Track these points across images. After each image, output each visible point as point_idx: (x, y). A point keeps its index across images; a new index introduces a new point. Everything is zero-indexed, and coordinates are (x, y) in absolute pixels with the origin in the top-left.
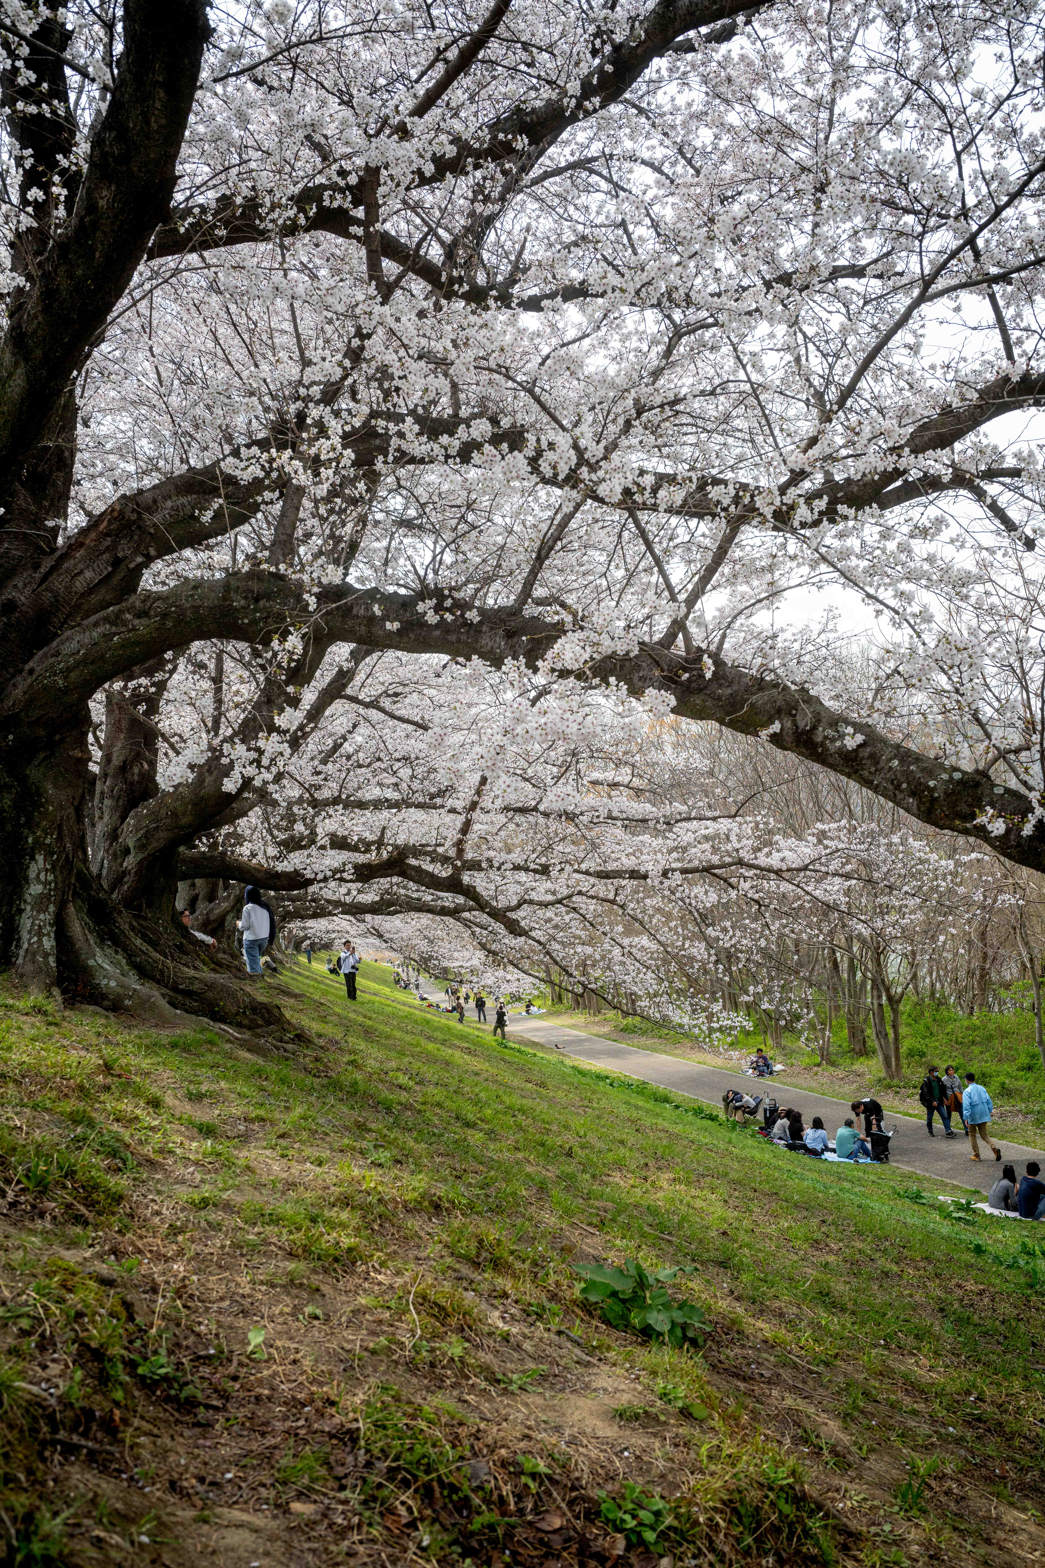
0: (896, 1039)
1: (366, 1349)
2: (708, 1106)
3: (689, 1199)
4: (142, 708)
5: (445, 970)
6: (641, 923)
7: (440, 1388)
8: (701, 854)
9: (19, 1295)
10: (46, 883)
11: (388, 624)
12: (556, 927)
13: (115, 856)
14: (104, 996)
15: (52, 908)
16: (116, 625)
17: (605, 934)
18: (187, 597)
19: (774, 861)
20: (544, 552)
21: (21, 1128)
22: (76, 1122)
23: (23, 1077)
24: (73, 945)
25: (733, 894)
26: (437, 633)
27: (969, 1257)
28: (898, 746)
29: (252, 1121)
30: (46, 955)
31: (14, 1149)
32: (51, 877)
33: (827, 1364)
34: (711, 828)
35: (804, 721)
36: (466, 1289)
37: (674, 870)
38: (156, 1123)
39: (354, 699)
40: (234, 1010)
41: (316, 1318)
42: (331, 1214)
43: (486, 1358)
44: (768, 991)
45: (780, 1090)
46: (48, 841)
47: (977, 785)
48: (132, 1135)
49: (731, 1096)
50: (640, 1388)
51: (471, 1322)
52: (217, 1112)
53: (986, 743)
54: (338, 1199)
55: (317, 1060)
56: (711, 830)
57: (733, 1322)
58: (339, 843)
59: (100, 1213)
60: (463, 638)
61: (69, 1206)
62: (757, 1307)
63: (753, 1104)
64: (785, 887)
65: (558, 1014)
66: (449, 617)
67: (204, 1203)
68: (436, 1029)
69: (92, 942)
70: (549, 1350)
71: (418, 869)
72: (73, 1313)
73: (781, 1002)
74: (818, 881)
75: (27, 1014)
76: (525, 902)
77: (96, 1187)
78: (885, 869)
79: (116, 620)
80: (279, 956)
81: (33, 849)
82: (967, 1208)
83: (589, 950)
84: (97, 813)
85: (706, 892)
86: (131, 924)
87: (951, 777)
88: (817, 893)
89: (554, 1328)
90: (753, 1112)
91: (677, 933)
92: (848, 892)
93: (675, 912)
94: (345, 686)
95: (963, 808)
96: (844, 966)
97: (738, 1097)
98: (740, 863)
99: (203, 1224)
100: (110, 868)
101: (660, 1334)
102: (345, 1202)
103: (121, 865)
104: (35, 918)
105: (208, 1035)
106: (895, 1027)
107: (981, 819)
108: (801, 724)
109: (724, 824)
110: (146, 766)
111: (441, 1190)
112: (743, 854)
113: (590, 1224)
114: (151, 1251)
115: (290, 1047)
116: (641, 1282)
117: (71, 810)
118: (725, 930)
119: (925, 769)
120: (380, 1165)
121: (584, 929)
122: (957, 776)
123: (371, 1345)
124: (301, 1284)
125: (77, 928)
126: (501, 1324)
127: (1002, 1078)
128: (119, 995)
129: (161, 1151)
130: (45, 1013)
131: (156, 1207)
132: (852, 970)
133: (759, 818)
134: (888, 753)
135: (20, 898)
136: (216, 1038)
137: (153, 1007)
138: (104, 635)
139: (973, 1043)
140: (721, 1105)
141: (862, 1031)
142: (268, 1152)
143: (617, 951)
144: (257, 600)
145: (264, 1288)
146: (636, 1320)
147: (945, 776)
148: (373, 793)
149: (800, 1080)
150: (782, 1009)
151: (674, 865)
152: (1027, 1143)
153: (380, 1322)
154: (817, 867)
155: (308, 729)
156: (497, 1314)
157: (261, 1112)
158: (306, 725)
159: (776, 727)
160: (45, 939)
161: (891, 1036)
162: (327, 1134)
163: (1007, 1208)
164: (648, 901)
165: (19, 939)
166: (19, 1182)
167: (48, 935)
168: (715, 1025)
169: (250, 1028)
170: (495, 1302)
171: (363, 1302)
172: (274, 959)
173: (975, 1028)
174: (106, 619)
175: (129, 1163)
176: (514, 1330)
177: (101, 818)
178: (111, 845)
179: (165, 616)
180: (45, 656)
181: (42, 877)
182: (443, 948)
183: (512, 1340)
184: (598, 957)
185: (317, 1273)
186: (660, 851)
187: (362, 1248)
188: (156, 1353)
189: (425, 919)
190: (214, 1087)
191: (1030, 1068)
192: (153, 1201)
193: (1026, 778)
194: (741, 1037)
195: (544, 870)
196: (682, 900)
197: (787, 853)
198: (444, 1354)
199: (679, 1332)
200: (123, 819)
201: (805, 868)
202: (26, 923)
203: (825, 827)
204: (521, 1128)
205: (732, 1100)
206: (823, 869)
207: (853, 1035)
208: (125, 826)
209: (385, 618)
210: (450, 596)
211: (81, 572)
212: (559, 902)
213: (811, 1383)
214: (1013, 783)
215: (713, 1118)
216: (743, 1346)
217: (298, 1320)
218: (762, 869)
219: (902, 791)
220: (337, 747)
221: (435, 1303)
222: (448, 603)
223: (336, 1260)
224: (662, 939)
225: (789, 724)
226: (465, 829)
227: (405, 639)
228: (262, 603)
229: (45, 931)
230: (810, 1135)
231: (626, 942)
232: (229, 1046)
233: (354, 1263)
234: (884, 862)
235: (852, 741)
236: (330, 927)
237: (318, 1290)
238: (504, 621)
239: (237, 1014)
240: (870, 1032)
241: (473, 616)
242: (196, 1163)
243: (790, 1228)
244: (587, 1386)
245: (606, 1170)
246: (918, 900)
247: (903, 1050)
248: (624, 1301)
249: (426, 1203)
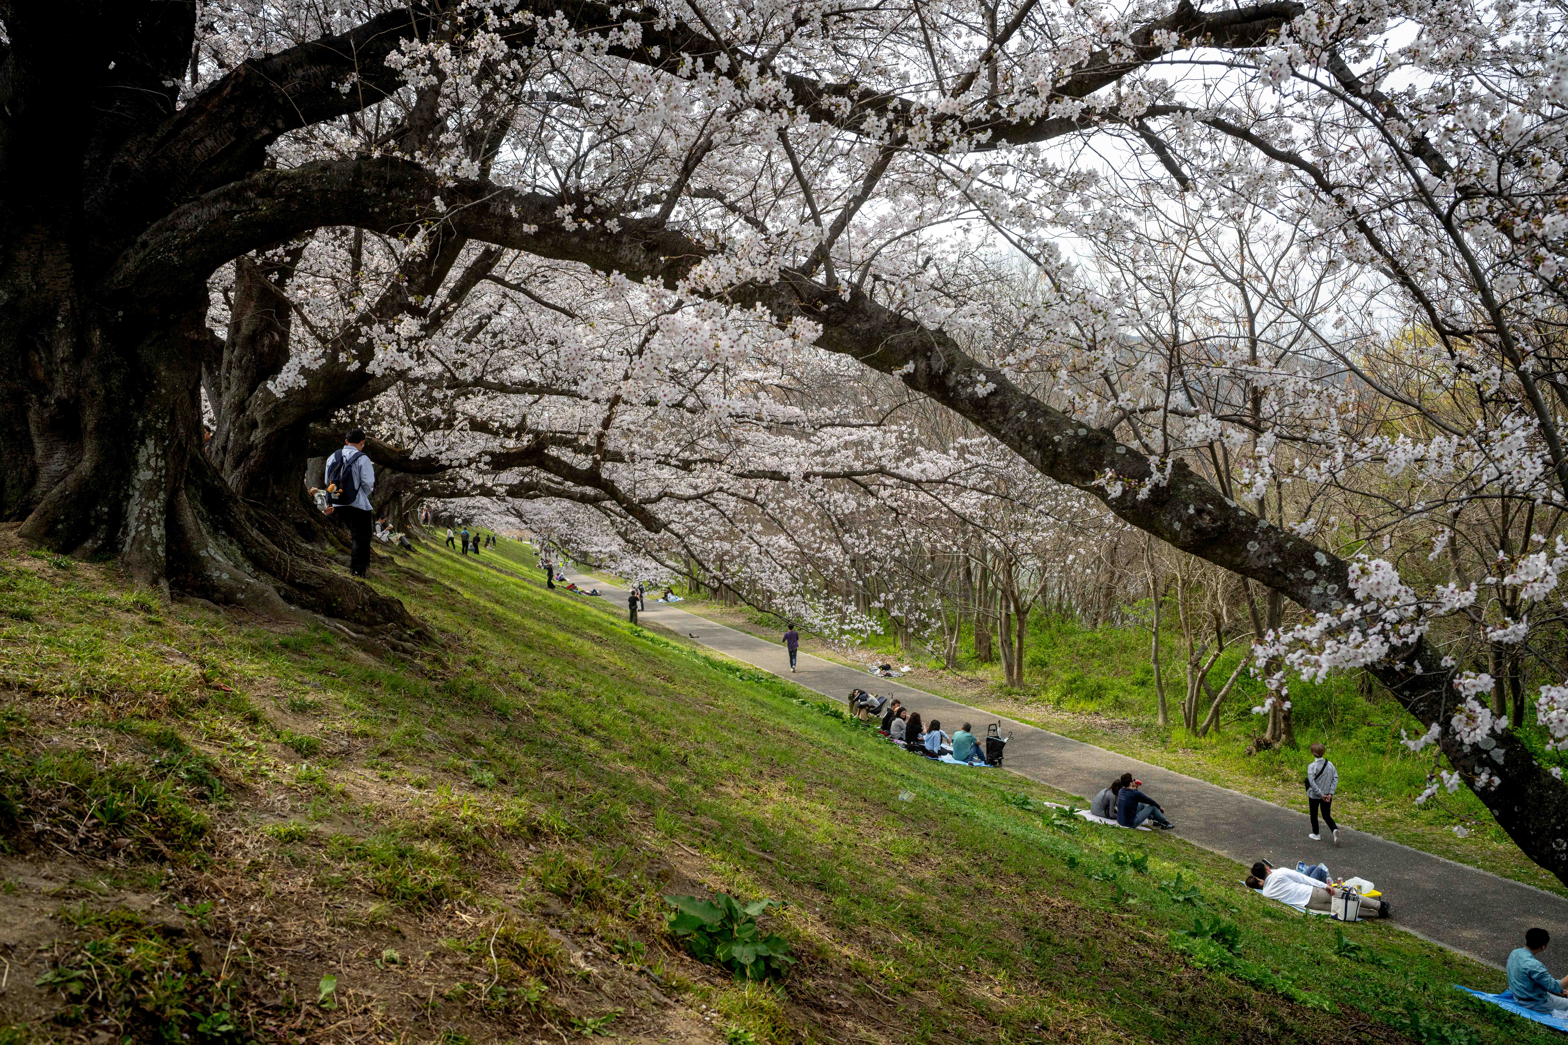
0: (1020, 648)
1: (441, 996)
2: (834, 703)
3: (797, 810)
4: (275, 277)
5: (585, 554)
6: (780, 524)
7: (513, 1033)
8: (844, 460)
9: (73, 954)
10: (156, 470)
11: (525, 226)
12: (696, 520)
13: (241, 429)
14: (215, 589)
15: (162, 496)
16: (238, 203)
17: (743, 532)
18: (315, 178)
19: (914, 472)
20: (691, 163)
21: (101, 753)
22: (163, 745)
23: (112, 692)
24: (184, 534)
25: (872, 502)
26: (576, 240)
27: (1062, 871)
28: (1028, 397)
29: (356, 736)
30: (155, 544)
31: (89, 781)
32: (161, 463)
33: (904, 994)
34: (856, 434)
35: (939, 364)
36: (552, 927)
37: (816, 475)
38: (250, 743)
39: (500, 281)
40: (352, 606)
41: (394, 962)
42: (421, 846)
43: (563, 1001)
44: (898, 598)
45: (904, 690)
46: (159, 426)
47: (1101, 443)
48: (223, 757)
49: (857, 694)
50: (711, 1032)
51: (551, 965)
52: (320, 726)
53: (1113, 402)
54: (433, 829)
55: (436, 659)
56: (855, 437)
57: (819, 951)
58: (479, 426)
59: (180, 848)
60: (602, 247)
61: (146, 842)
62: (846, 932)
63: (877, 703)
64: (923, 497)
65: (695, 602)
66: (587, 225)
67: (291, 838)
68: (569, 616)
69: (204, 532)
70: (628, 992)
71: (557, 460)
72: (129, 974)
73: (910, 611)
74: (957, 494)
75: (128, 611)
76: (666, 495)
77: (177, 820)
78: (1021, 488)
79: (237, 196)
80: (416, 530)
81: (143, 433)
82: (1070, 815)
83: (727, 546)
84: (224, 384)
85: (845, 500)
86: (247, 513)
87: (1076, 433)
88: (955, 506)
89: (636, 966)
90: (877, 711)
91: (814, 534)
92: (985, 507)
93: (814, 514)
94: (491, 266)
95: (1085, 465)
96: (977, 574)
97: (863, 695)
98: (882, 471)
99: (287, 860)
100: (236, 441)
101: (743, 968)
102: (438, 833)
103: (248, 439)
104: (143, 505)
105: (322, 634)
106: (1020, 637)
107: (1100, 481)
108: (935, 366)
109: (867, 433)
110: (277, 338)
111: (542, 813)
112: (884, 462)
113: (692, 845)
114: (229, 890)
115: (408, 645)
116: (731, 916)
117: (186, 394)
118: (861, 537)
119: (1052, 422)
120: (483, 786)
121: (724, 524)
122: (1082, 432)
123: (447, 992)
124: (382, 926)
125: (188, 517)
126: (582, 964)
127: (1116, 692)
128: (231, 588)
129: (253, 774)
130: (148, 610)
131: (240, 840)
132: (984, 577)
133: (903, 428)
134: (1017, 403)
135: (129, 483)
136: (330, 638)
137: (267, 602)
138: (224, 212)
139: (1093, 655)
140: (847, 703)
141: (989, 638)
142: (367, 773)
143: (754, 548)
144: (389, 189)
145: (343, 930)
146: (720, 953)
147: (1070, 432)
148: (518, 373)
149: (925, 683)
150: (910, 617)
151: (817, 469)
152: (1133, 755)
153: (459, 966)
154: (957, 480)
155: (450, 309)
156: (579, 953)
157: (367, 728)
158: (448, 305)
159: (910, 367)
160: (154, 527)
161: (1016, 645)
162: (432, 752)
163: (1107, 816)
164: (789, 502)
165: (126, 526)
166: (92, 816)
167: (158, 523)
168: (846, 627)
169: (368, 625)
170: (580, 939)
171: (444, 944)
172: (409, 536)
173: (1097, 641)
174: (227, 195)
175: (217, 790)
176: (595, 971)
177: (228, 388)
178: (238, 417)
179: (290, 197)
180: (160, 229)
181: (152, 463)
182: (584, 532)
183: (592, 980)
184: (736, 553)
185: (400, 913)
186: (804, 454)
187: (449, 885)
188: (219, 1008)
189: (566, 503)
190: (320, 697)
191: (1143, 683)
192: (238, 832)
193: (1147, 441)
194: (873, 637)
195: (686, 466)
196: (821, 504)
197: (928, 465)
198: (520, 999)
199: (762, 965)
200: (251, 390)
201: (944, 481)
202: (134, 510)
203: (968, 442)
204: (638, 734)
205: (857, 699)
206: (962, 482)
207: (979, 642)
208: (252, 399)
209: (523, 219)
210: (591, 202)
211: (202, 140)
212: (700, 497)
213: (885, 1014)
214: (1135, 444)
215: (837, 715)
216: (825, 976)
217: (374, 964)
218: (902, 479)
219: (1027, 443)
220: (480, 327)
221: (517, 945)
222: (589, 209)
223: (422, 898)
224: (800, 540)
225: (923, 366)
226: (606, 423)
227: (543, 244)
228: (395, 191)
229: (154, 519)
230: (928, 739)
231: (764, 540)
232: (344, 645)
233: (439, 901)
234: (1022, 480)
235: (982, 391)
236: (470, 504)
237: (398, 932)
238: (645, 234)
239: (356, 610)
240: (996, 639)
241: (613, 225)
242: (289, 789)
243: (893, 841)
244: (661, 1029)
245: (719, 779)
246: (1051, 520)
247: (1026, 659)
248: (710, 935)
249: (525, 829)
